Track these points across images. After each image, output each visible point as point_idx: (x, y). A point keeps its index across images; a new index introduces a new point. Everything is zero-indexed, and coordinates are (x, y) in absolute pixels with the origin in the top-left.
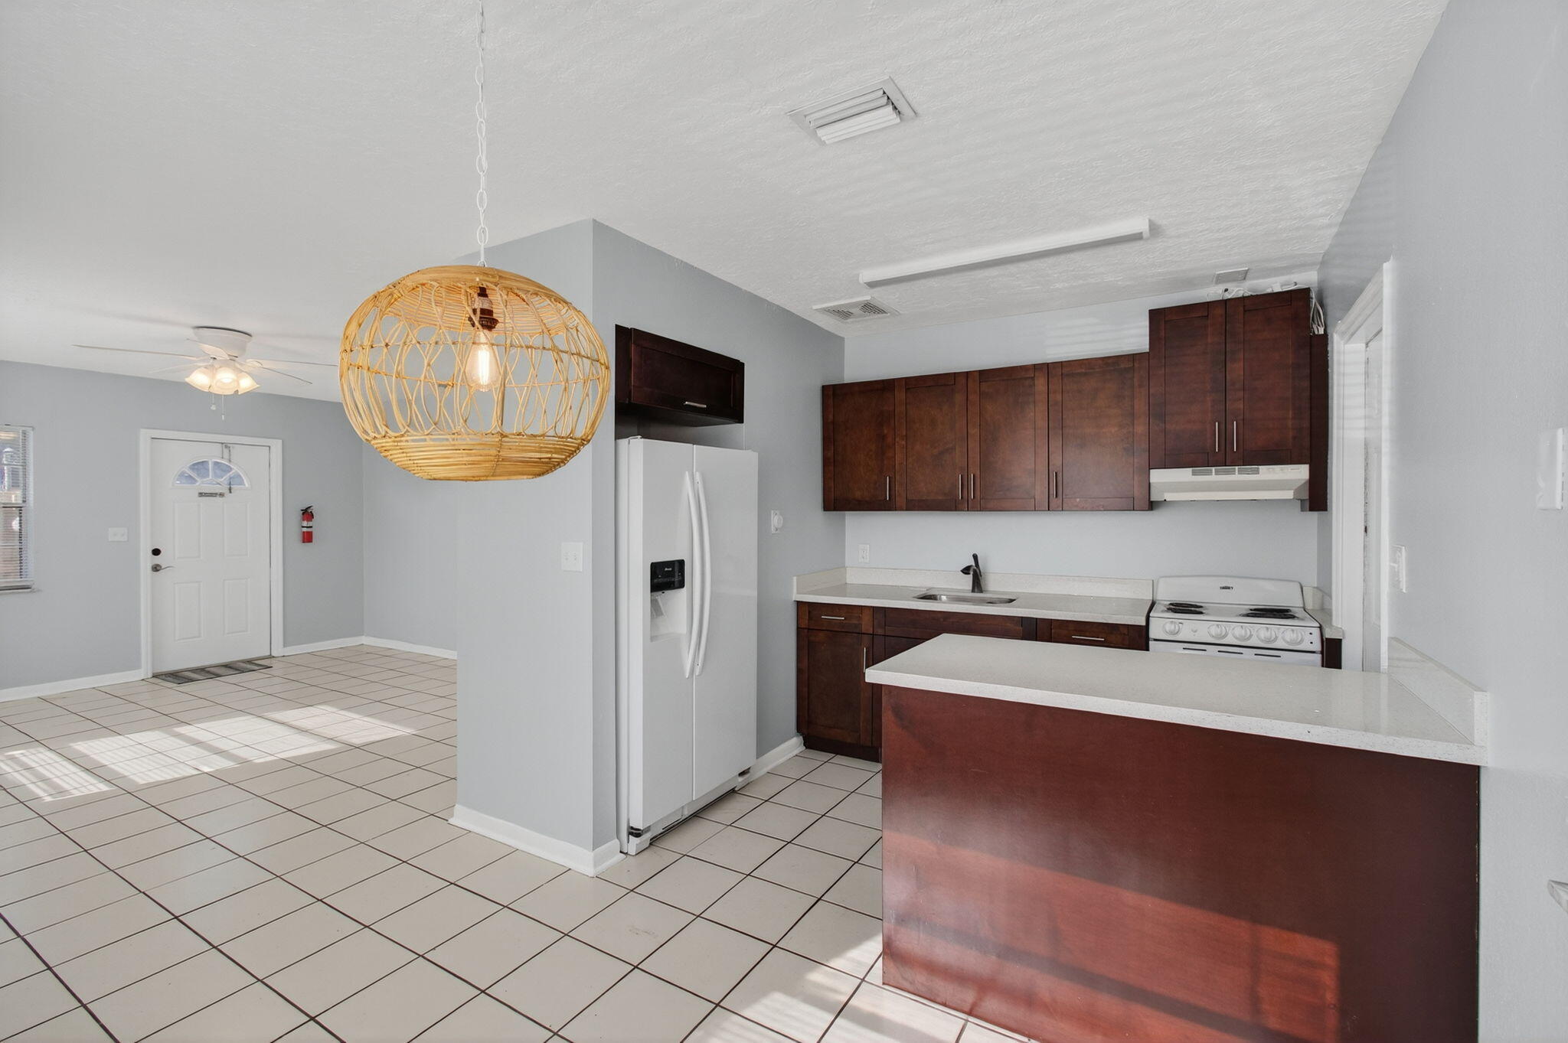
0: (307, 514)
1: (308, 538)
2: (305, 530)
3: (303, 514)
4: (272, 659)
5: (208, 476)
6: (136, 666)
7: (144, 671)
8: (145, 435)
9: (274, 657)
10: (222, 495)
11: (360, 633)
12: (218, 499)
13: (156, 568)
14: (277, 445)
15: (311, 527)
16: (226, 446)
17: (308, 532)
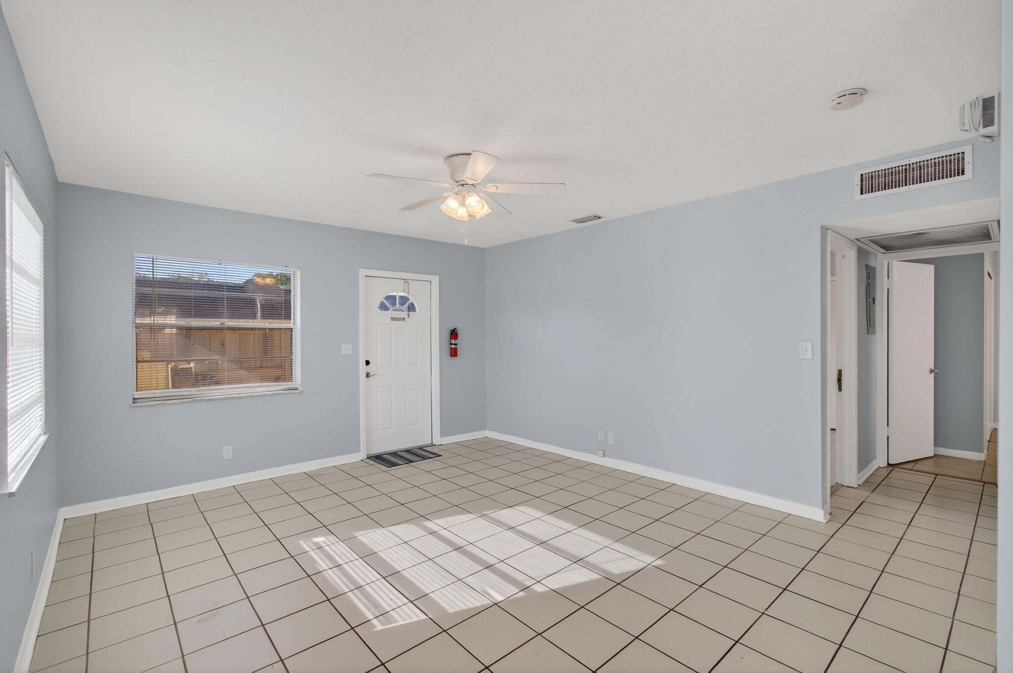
0: (454, 334)
1: (454, 353)
2: (453, 346)
3: (451, 334)
4: (433, 447)
5: (396, 305)
6: (357, 450)
7: (362, 455)
8: (363, 272)
9: (435, 445)
10: (404, 319)
11: (483, 427)
12: (401, 322)
13: (368, 375)
14: (435, 280)
15: (457, 344)
16: (406, 281)
17: (454, 348)
